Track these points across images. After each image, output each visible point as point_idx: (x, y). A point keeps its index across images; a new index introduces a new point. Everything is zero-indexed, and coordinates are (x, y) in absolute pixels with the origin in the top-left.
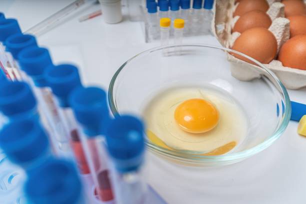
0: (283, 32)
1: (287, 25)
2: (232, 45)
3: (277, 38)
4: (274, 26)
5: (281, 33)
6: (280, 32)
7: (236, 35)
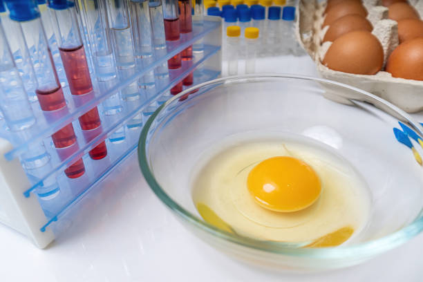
0: (389, 36)
1: (394, 28)
2: (322, 57)
3: (383, 44)
4: (378, 29)
5: (388, 39)
6: (386, 37)
7: (328, 44)
